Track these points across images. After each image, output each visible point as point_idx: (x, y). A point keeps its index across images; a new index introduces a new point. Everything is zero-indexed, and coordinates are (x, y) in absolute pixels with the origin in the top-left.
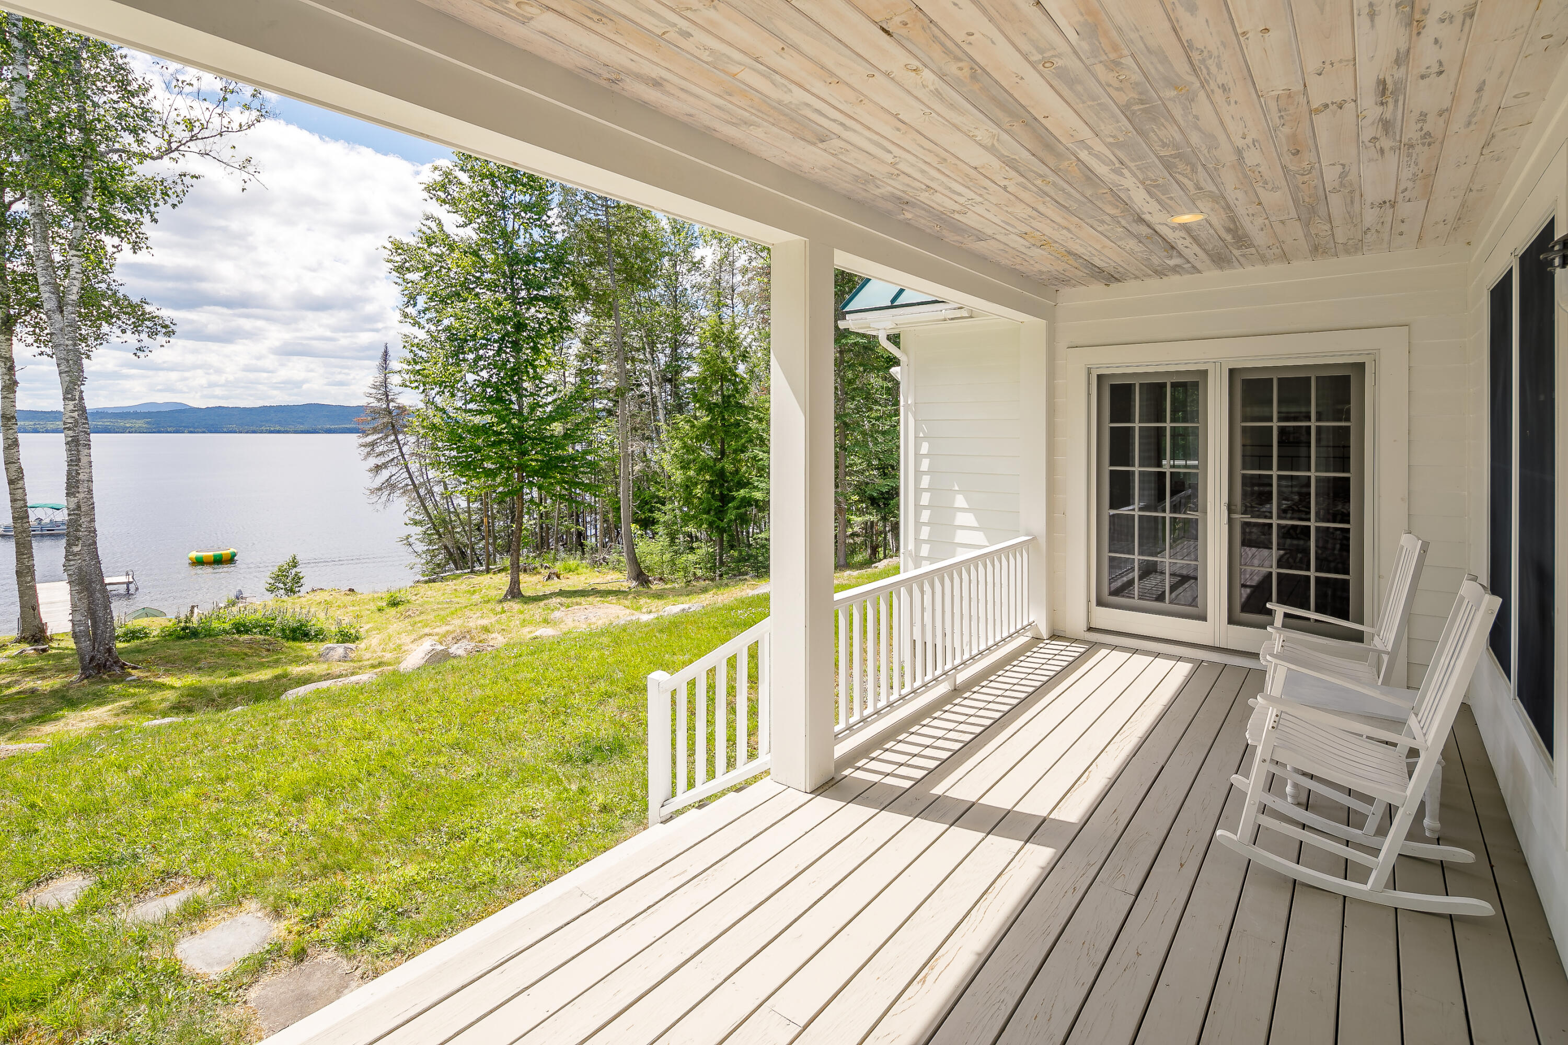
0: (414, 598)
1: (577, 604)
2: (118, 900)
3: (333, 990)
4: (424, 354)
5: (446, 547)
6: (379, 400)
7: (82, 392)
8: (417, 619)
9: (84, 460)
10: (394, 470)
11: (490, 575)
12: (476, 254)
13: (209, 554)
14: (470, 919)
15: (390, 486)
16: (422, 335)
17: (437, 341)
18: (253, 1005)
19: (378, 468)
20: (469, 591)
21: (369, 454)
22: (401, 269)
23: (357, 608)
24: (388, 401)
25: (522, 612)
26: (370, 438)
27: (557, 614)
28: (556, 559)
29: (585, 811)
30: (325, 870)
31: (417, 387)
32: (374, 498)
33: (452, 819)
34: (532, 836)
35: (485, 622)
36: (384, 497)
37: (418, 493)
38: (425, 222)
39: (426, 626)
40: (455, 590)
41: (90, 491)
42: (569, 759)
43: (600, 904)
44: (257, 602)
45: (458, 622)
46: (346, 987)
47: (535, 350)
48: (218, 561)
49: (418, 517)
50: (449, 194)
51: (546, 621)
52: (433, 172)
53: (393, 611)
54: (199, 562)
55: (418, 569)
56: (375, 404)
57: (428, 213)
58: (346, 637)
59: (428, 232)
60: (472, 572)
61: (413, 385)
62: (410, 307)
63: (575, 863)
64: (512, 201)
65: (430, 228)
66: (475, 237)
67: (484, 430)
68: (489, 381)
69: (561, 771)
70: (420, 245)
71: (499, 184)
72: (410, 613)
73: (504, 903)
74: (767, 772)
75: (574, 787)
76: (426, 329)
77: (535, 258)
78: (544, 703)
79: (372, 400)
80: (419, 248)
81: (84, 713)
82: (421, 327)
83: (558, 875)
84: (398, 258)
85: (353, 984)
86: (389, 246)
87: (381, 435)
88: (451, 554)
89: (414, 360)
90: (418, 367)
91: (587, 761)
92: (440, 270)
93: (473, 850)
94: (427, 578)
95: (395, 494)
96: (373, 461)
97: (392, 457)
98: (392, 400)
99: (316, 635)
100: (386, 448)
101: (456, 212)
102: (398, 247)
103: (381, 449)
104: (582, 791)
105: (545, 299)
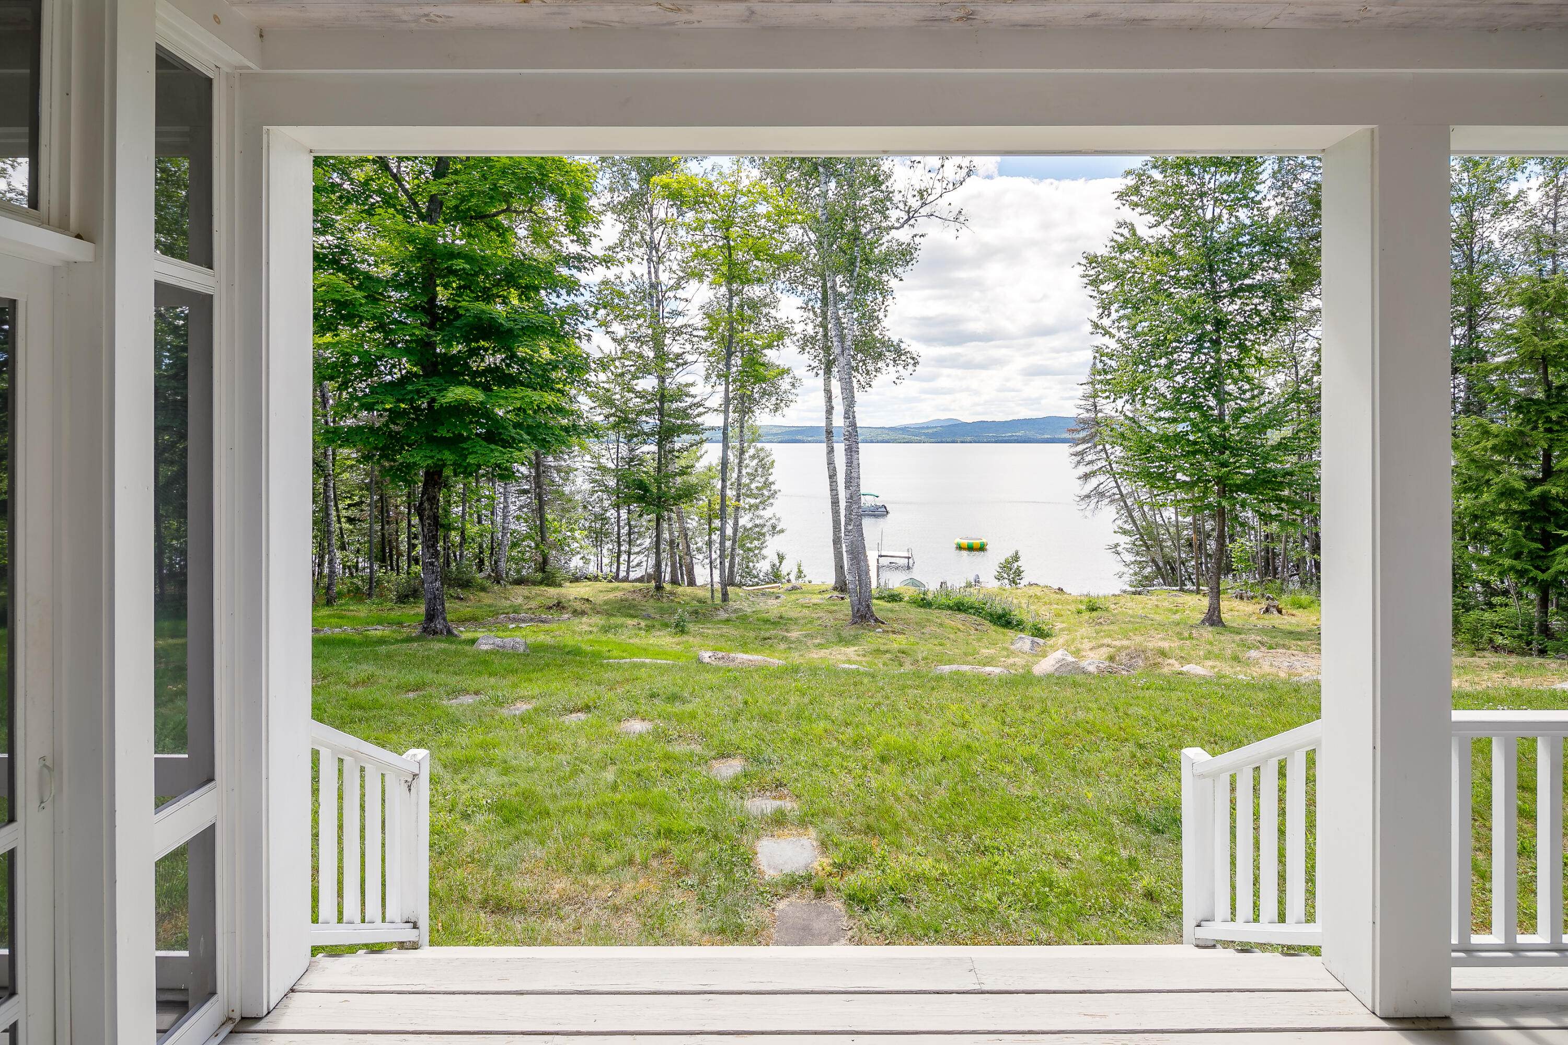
0: (1113, 606)
1: (1284, 646)
2: (748, 789)
3: (826, 938)
4: (1113, 364)
5: (1153, 561)
6: (1088, 411)
7: (854, 412)
8: (1106, 628)
9: (855, 462)
10: (1102, 478)
11: (1199, 597)
12: (1170, 252)
13: (968, 541)
14: (955, 940)
15: (1100, 494)
16: (1112, 344)
17: (1128, 349)
18: (776, 914)
19: (1086, 477)
20: (1170, 610)
21: (1079, 462)
22: (1095, 282)
23: (1060, 607)
24: (1096, 412)
25: (1211, 644)
26: (1080, 448)
27: (1253, 654)
28: (1282, 591)
29: (1124, 887)
30: (869, 830)
31: (1108, 397)
32: (1083, 504)
33: (987, 832)
34: (1051, 886)
35: (1165, 645)
36: (1093, 505)
37: (1125, 502)
38: (1117, 231)
39: (1110, 636)
40: (1157, 606)
41: (858, 485)
42: (1137, 820)
43: (983, 992)
44: (989, 586)
45: (1138, 639)
46: (837, 941)
47: (1242, 348)
48: (974, 548)
49: (1126, 527)
50: (1142, 196)
51: (1236, 659)
52: (1126, 177)
53: (1086, 615)
54: (960, 548)
55: (1126, 578)
56: (1085, 415)
57: (1120, 221)
58: (1039, 633)
59: (1121, 239)
60: (1181, 590)
61: (1104, 395)
62: (1105, 318)
63: (1084, 940)
64: (1212, 185)
65: (1122, 235)
66: (1168, 234)
67: (1179, 438)
68: (1184, 386)
69: (1118, 826)
70: (1113, 255)
71: (1196, 171)
72: (1101, 620)
73: (991, 941)
74: (1315, 951)
75: (1125, 854)
76: (1116, 338)
77: (1239, 244)
78: (1141, 747)
79: (1081, 411)
80: (1111, 258)
81: (843, 648)
82: (1112, 336)
83: (1061, 942)
84: (1092, 272)
85: (843, 941)
86: (1084, 261)
87: (1090, 445)
88: (1158, 568)
89: (1104, 370)
90: (1109, 377)
91: (1157, 831)
92: (1133, 276)
93: (986, 874)
94: (1133, 589)
95: (1103, 503)
96: (1083, 469)
97: (1100, 466)
98: (1101, 411)
99: (1017, 625)
100: (1095, 457)
101: (1149, 212)
102: (1092, 260)
103: (1089, 458)
104: (1132, 861)
105: (1250, 288)
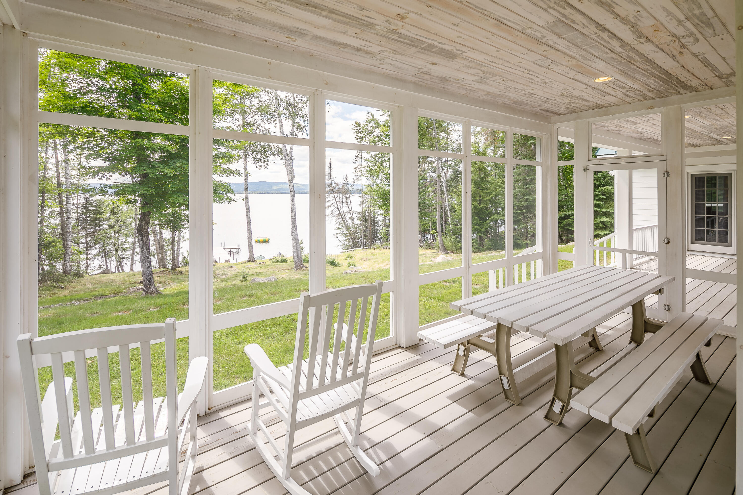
5: (352, 239)
11: (373, 250)
13: (262, 239)
37: (342, 217)
48: (265, 242)
49: (340, 227)
60: (364, 248)
88: (353, 242)
94: (346, 251)
102: (358, 124)
